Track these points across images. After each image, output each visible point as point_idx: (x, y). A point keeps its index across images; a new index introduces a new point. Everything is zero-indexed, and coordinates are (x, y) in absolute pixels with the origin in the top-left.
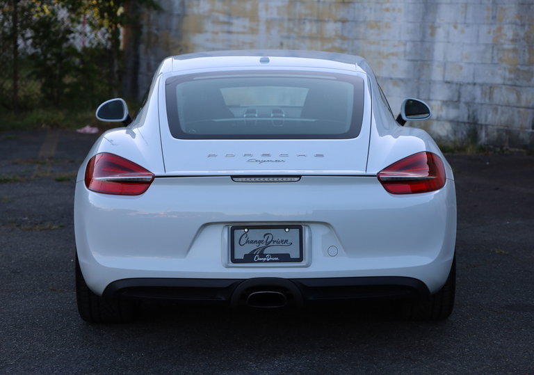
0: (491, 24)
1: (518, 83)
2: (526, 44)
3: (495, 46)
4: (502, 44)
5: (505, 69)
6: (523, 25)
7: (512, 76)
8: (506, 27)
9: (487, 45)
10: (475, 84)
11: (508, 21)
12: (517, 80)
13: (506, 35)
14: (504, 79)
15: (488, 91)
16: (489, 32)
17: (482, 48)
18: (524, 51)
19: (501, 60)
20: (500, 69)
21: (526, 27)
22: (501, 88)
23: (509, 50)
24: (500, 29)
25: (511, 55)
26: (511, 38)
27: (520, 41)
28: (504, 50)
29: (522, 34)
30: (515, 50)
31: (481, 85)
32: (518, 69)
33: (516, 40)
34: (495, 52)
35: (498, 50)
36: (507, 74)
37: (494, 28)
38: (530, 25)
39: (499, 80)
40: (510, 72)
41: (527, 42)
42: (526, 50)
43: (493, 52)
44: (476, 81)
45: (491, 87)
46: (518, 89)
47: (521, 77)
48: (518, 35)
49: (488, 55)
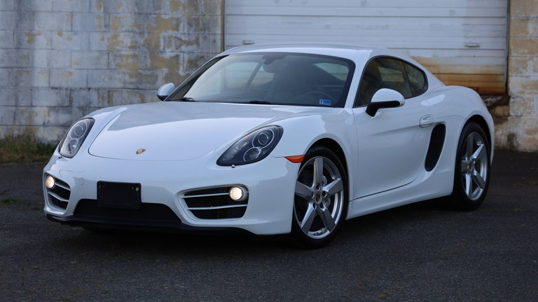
0: (105, 32)
1: (140, 86)
2: (146, 50)
3: (111, 51)
4: (119, 51)
5: (124, 74)
6: (141, 33)
7: (134, 80)
8: (122, 35)
9: (101, 52)
10: (89, 89)
11: (124, 29)
12: (140, 84)
13: (122, 42)
14: (125, 82)
15: (106, 95)
16: (103, 40)
17: (96, 54)
18: (145, 57)
19: (119, 65)
20: (119, 74)
21: (146, 35)
22: (122, 91)
23: (127, 56)
24: (115, 37)
25: (130, 60)
26: (129, 45)
27: (139, 47)
28: (121, 56)
29: (141, 41)
30: (134, 56)
31: (98, 90)
32: (140, 74)
33: (136, 46)
34: (111, 58)
35: (115, 56)
36: (127, 78)
37: (109, 35)
38: (149, 33)
39: (118, 84)
40: (131, 76)
41: (148, 48)
42: (148, 56)
43: (109, 59)
44: (89, 86)
45: (109, 91)
46: (141, 92)
47: (144, 80)
48: (137, 42)
49: (103, 61)
